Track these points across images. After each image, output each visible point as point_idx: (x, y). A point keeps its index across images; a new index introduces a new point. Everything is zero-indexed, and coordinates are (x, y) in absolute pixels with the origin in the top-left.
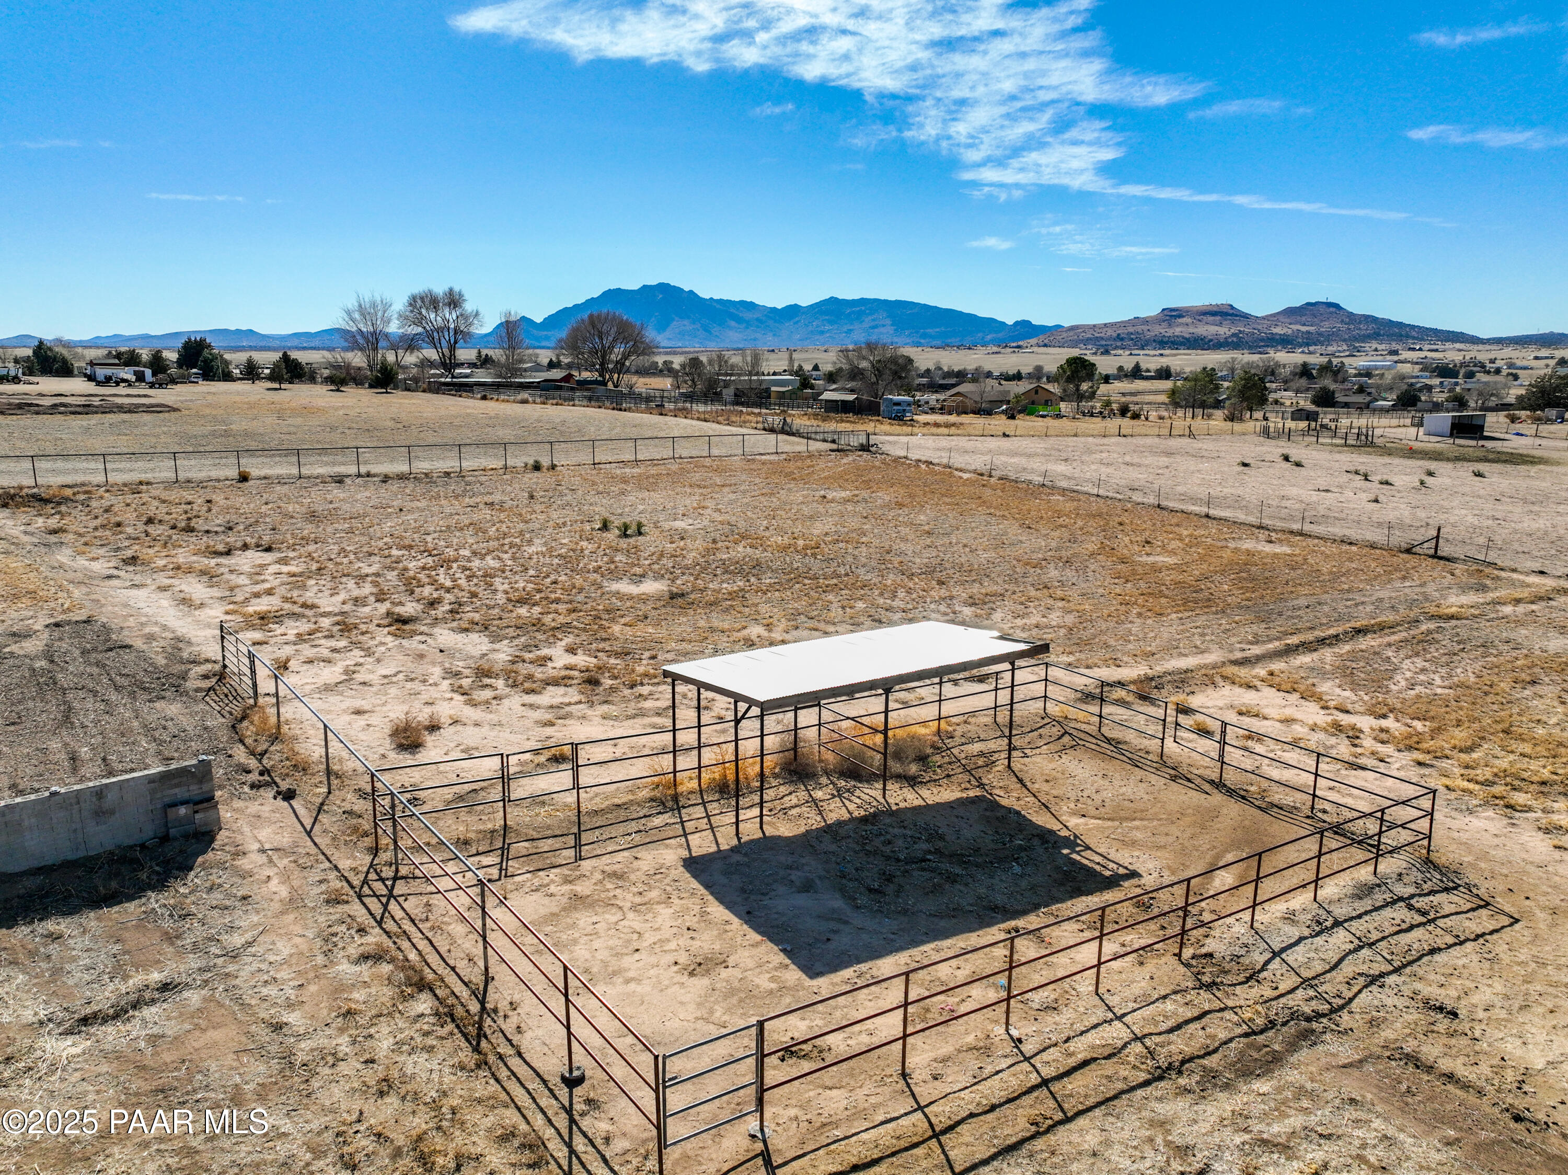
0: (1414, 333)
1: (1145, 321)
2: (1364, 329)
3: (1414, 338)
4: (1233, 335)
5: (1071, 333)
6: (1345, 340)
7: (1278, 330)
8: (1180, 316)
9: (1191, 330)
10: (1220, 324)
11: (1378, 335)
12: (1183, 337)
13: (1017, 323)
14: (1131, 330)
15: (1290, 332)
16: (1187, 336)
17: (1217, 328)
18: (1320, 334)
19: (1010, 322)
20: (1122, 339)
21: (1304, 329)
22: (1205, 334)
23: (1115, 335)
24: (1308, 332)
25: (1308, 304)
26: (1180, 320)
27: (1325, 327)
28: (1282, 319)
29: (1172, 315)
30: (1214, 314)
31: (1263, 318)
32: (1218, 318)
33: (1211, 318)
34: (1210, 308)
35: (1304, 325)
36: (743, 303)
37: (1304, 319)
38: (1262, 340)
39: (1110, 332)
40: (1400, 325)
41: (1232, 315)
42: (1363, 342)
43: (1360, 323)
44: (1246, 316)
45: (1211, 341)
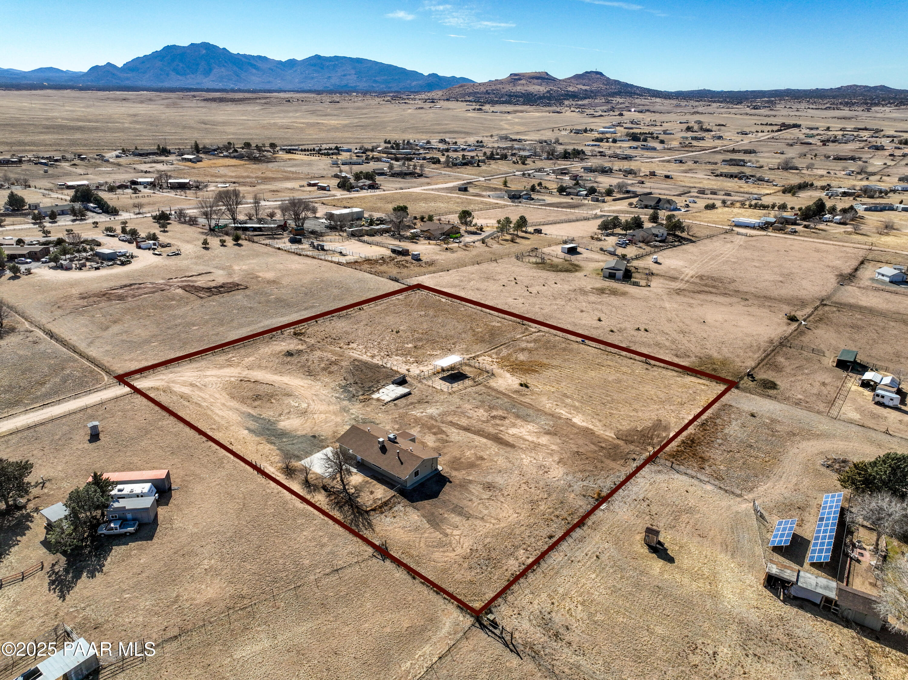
0: (638, 92)
1: (501, 82)
2: (614, 89)
3: (638, 94)
4: (548, 92)
5: (461, 89)
6: (604, 96)
7: (570, 89)
8: (520, 79)
9: (526, 88)
10: (541, 85)
11: (621, 92)
12: (522, 93)
13: (430, 75)
14: (494, 87)
15: (576, 89)
16: (524, 92)
17: (539, 87)
18: (592, 92)
19: (426, 74)
20: (489, 94)
21: (584, 88)
22: (533, 91)
23: (485, 91)
24: (586, 90)
25: (587, 72)
26: (520, 82)
27: (595, 86)
28: (573, 80)
29: (515, 78)
30: (537, 78)
31: (564, 81)
32: (540, 81)
33: (536, 81)
34: (535, 74)
35: (584, 85)
36: (259, 57)
37: (584, 81)
38: (562, 95)
39: (483, 89)
40: (632, 86)
41: (547, 79)
42: (613, 97)
43: (612, 85)
44: (554, 80)
45: (536, 95)
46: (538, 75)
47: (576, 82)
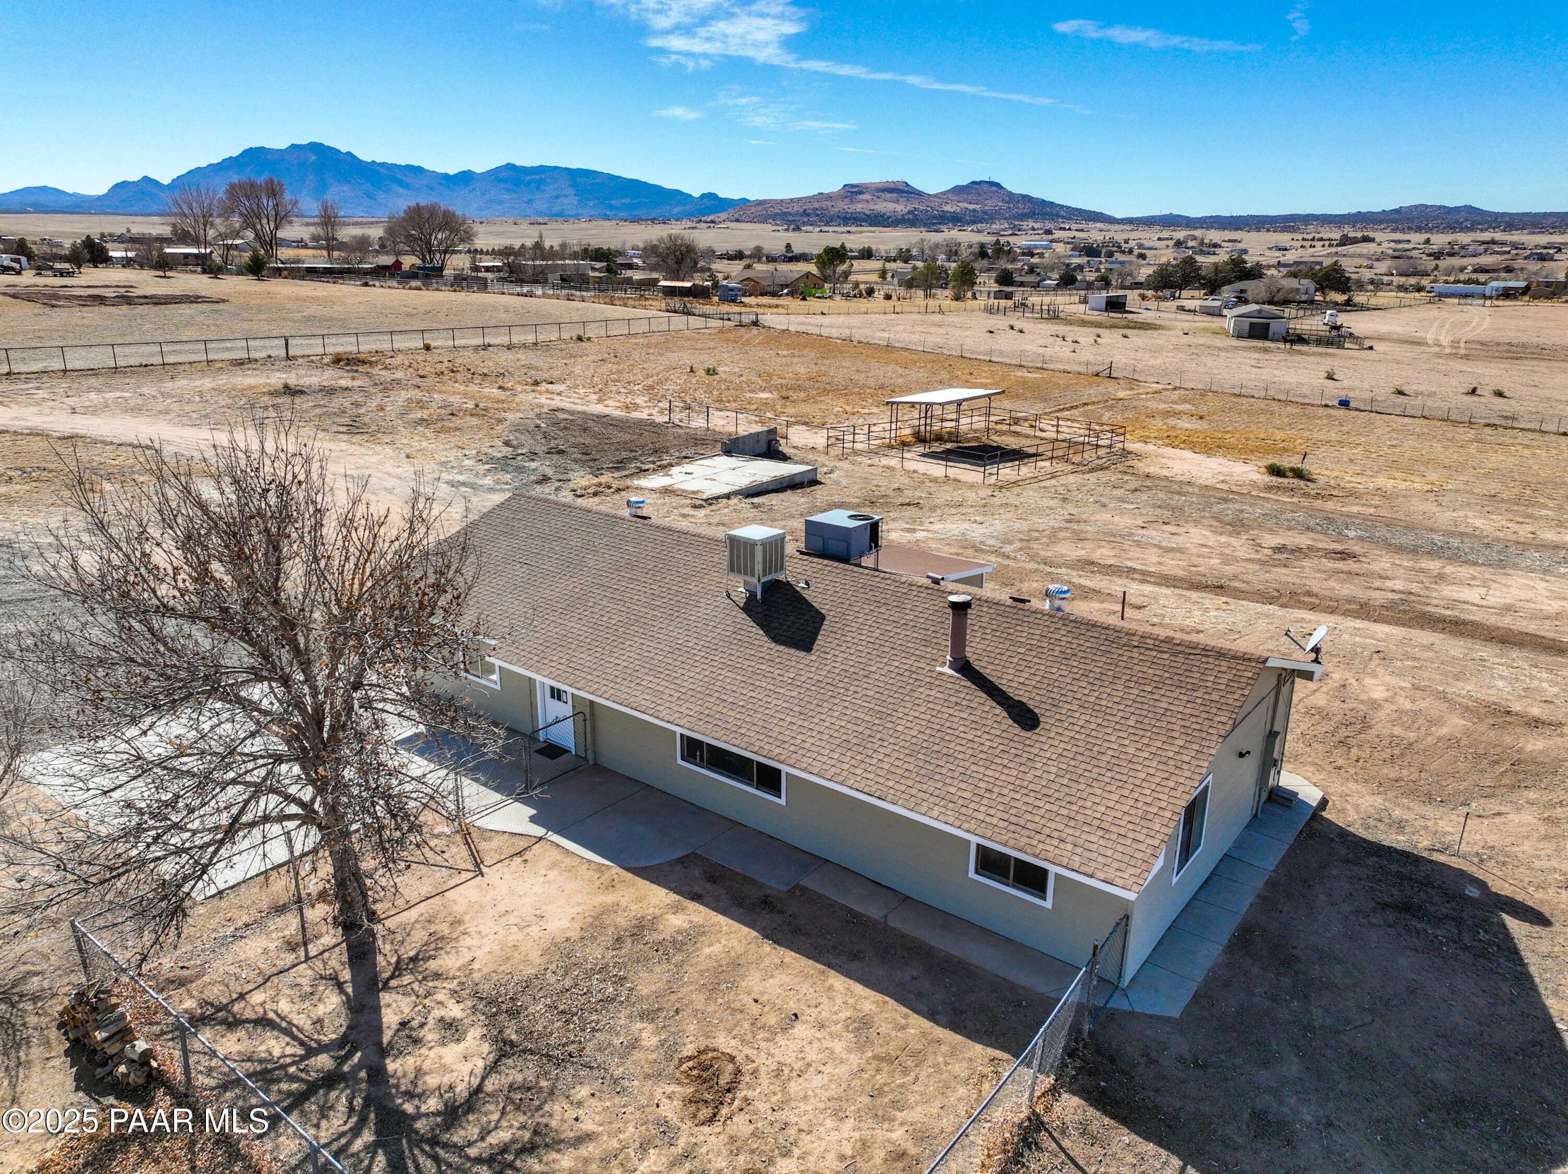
0: (1063, 213)
1: (829, 197)
2: (1022, 208)
3: (1063, 217)
4: (909, 212)
5: (760, 208)
6: (1006, 219)
7: (948, 208)
8: (861, 193)
9: (872, 207)
10: (897, 201)
11: (1034, 214)
12: (865, 214)
13: (704, 196)
14: (816, 205)
15: (959, 210)
16: (868, 212)
17: (894, 205)
18: (985, 212)
19: (697, 195)
20: (808, 215)
21: (971, 207)
22: (884, 211)
23: (801, 210)
24: (974, 210)
25: (973, 183)
26: (861, 197)
27: (989, 205)
28: (951, 196)
29: (853, 191)
30: (890, 190)
31: (935, 196)
32: (895, 195)
33: (888, 195)
34: (887, 185)
35: (971, 203)
36: (411, 167)
37: (970, 197)
38: (935, 217)
39: (797, 208)
40: (1051, 204)
41: (907, 192)
43: (1018, 202)
44: (919, 194)
45: (889, 217)
46: (892, 186)
47: (956, 198)
